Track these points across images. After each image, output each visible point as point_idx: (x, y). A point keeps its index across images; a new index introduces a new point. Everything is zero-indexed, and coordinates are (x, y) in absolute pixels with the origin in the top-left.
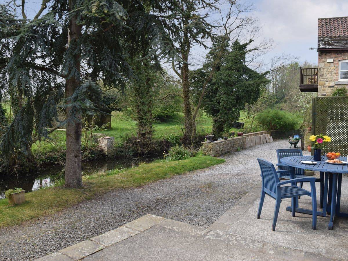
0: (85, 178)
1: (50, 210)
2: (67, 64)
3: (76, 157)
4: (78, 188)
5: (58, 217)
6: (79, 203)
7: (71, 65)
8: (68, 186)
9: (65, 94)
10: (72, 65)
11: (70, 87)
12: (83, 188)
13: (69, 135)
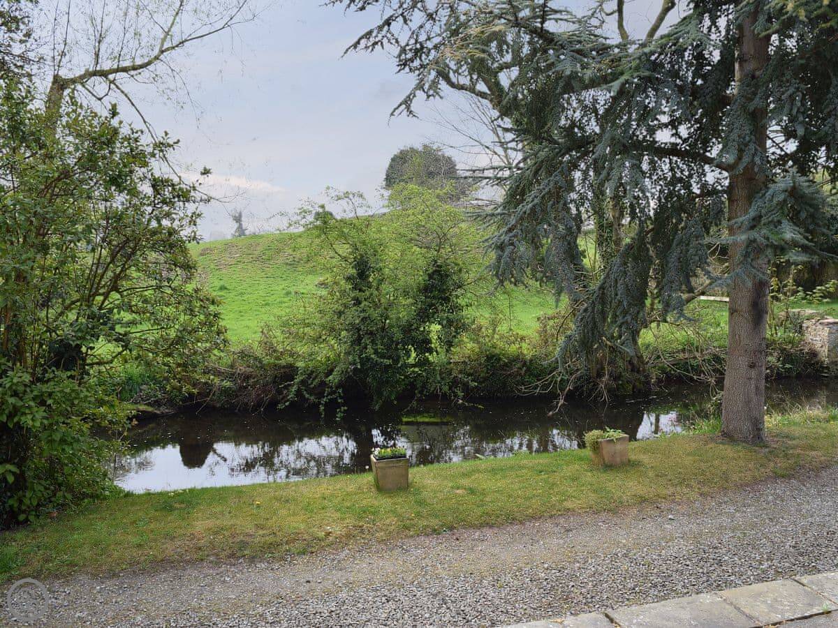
0: (772, 421)
1: (685, 490)
2: (734, 136)
3: (752, 366)
4: (754, 444)
5: (705, 510)
6: (756, 481)
7: (744, 138)
8: (728, 437)
9: (726, 210)
10: (747, 138)
11: (740, 193)
12: (767, 447)
13: (736, 311)
